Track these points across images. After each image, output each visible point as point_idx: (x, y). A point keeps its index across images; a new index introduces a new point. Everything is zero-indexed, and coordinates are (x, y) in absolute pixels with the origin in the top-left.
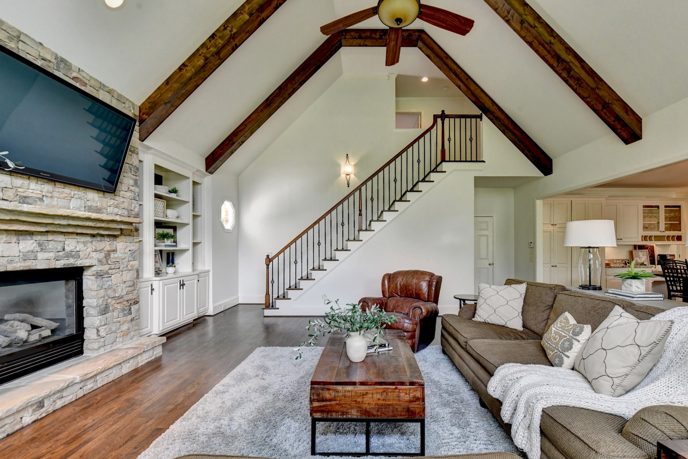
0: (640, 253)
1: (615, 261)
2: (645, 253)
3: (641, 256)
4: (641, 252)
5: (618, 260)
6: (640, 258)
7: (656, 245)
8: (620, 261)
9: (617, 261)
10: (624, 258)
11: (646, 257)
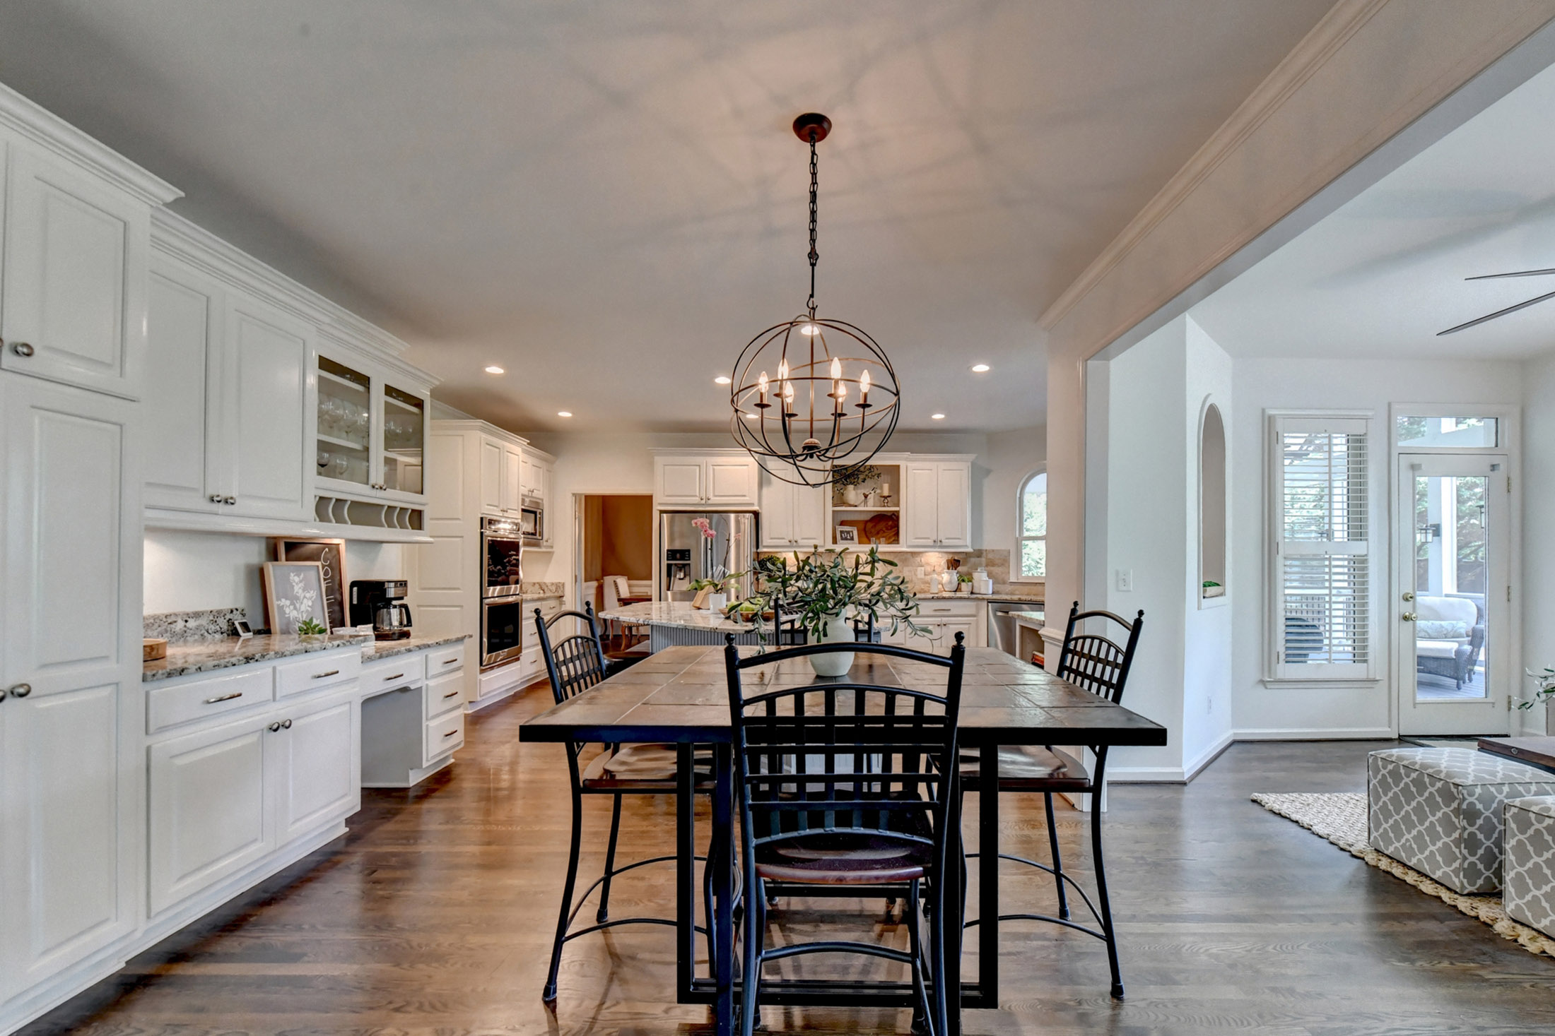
0: (294, 578)
1: (180, 625)
2: (313, 574)
3: (298, 589)
4: (298, 571)
5: (197, 615)
6: (294, 599)
7: (350, 542)
8: (203, 621)
9: (192, 623)
10: (226, 605)
11: (313, 594)
